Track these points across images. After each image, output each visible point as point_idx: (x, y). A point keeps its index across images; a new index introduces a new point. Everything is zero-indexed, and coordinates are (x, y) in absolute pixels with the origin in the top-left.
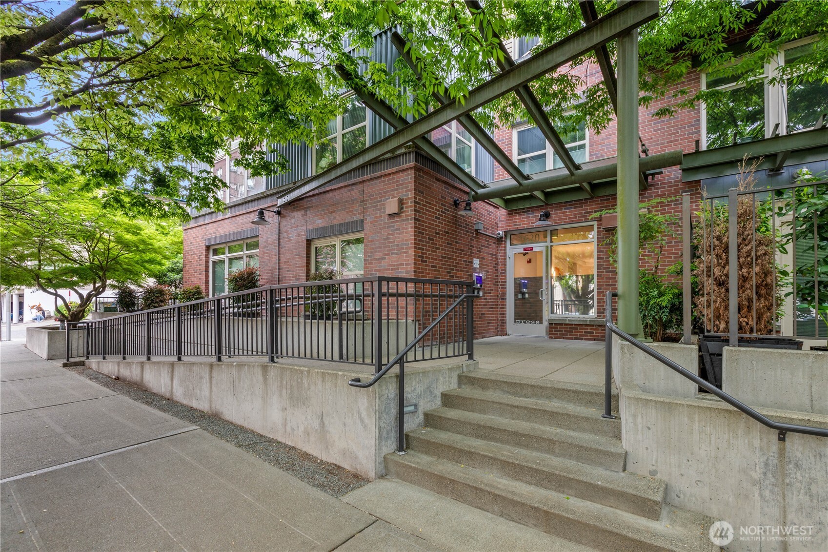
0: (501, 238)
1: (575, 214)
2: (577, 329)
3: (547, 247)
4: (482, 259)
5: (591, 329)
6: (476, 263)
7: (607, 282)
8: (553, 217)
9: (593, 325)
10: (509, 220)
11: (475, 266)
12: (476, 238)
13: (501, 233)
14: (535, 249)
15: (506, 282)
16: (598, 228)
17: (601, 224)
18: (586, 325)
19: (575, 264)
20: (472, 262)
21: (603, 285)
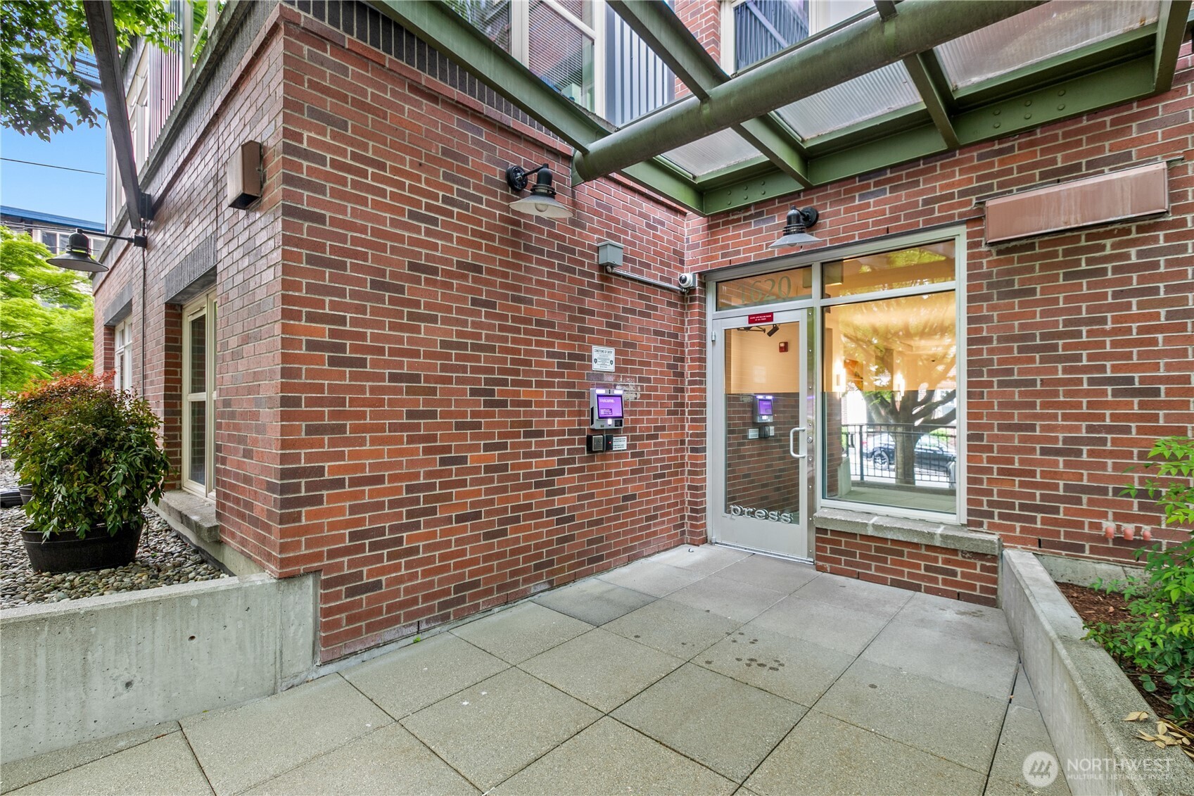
0: (691, 290)
1: (892, 210)
2: (901, 554)
3: (811, 310)
4: (624, 348)
5: (946, 561)
6: (603, 359)
7: (1002, 416)
8: (826, 223)
9: (955, 552)
10: (709, 243)
11: (596, 367)
12: (601, 287)
13: (689, 276)
14: (778, 319)
15: (704, 405)
16: (970, 246)
17: (981, 233)
18: (929, 547)
19: (889, 351)
20: (585, 358)
21: (991, 427)
